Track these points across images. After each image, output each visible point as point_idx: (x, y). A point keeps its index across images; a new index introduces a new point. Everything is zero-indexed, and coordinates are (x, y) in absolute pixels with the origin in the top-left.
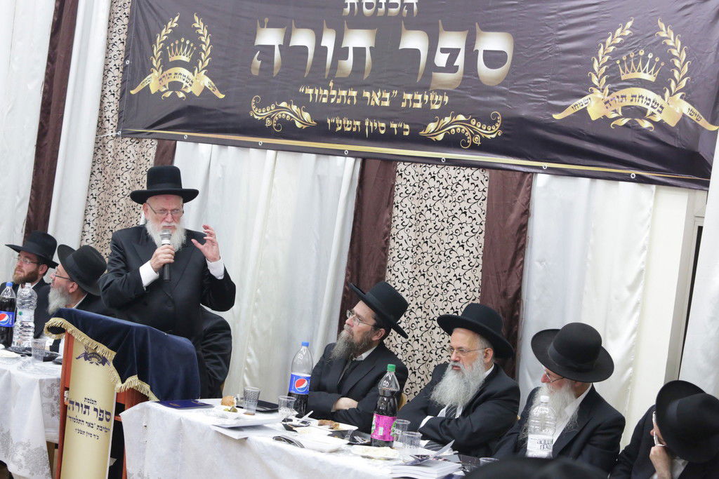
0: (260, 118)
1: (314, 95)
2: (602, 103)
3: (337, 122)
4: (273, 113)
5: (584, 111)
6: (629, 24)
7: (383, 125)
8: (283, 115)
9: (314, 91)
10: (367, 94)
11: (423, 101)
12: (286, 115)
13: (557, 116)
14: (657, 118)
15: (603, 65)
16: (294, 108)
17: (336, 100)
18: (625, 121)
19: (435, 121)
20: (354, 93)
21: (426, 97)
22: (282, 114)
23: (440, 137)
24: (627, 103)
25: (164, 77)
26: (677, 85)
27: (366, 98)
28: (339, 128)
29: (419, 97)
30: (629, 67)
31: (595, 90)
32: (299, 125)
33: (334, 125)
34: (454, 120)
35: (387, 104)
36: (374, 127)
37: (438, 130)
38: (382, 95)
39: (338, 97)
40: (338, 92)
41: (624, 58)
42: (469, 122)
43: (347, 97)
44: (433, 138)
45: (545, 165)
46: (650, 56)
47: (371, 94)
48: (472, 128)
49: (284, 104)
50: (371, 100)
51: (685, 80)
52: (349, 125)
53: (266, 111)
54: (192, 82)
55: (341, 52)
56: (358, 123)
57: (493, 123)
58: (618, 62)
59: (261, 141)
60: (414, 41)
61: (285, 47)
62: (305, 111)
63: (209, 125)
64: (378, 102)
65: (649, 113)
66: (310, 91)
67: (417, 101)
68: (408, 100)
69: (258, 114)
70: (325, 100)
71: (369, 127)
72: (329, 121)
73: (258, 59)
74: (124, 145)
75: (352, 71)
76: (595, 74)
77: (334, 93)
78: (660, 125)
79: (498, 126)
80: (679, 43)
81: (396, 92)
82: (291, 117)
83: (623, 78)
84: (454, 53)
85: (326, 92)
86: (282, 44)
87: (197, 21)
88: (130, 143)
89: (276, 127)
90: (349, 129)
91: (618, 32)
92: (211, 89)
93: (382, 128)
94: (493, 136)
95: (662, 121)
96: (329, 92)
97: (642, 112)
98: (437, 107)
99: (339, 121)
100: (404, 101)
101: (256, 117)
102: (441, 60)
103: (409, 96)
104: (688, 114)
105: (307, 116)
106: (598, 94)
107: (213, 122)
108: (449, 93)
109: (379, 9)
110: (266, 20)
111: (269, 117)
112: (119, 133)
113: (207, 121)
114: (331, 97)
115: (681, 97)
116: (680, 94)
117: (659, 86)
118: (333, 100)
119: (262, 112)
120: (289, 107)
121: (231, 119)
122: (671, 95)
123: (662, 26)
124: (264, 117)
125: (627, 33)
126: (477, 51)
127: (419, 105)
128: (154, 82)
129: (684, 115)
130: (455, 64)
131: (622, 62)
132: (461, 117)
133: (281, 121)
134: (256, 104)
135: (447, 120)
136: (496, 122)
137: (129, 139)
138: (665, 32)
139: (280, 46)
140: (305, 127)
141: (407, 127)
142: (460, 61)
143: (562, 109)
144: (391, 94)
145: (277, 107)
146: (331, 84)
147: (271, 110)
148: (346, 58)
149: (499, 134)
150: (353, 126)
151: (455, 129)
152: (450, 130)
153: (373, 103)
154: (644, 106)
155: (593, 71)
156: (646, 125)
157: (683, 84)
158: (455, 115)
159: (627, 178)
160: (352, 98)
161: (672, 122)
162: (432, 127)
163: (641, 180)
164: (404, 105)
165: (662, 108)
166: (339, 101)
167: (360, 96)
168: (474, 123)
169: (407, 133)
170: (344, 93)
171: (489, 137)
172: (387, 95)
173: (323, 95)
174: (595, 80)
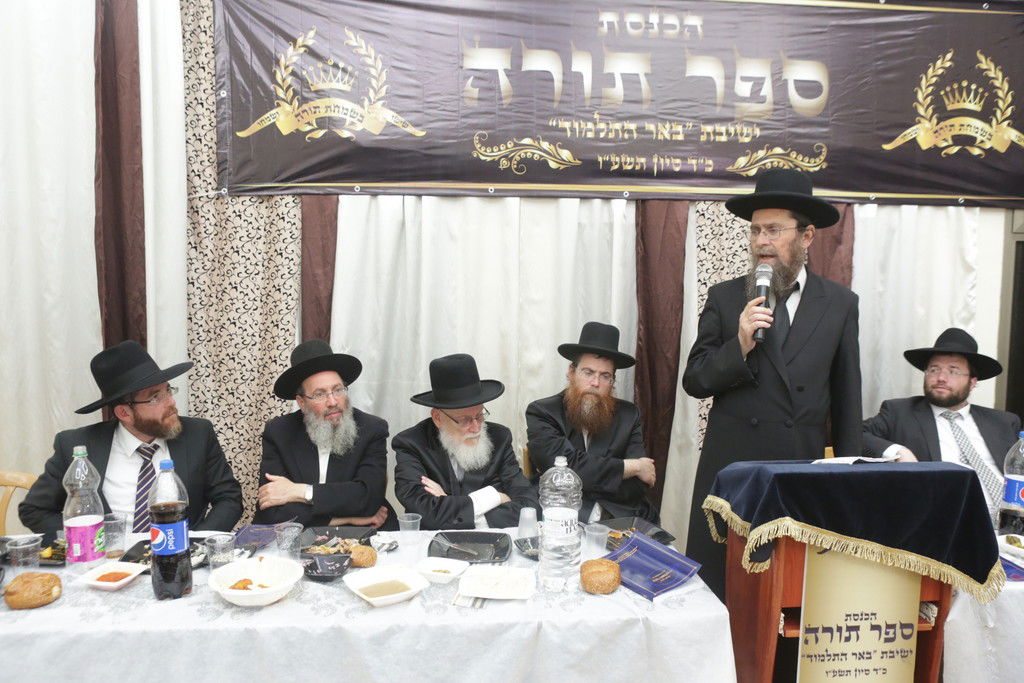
0: (489, 159)
1: (573, 130)
2: (931, 132)
3: (613, 159)
4: (512, 152)
5: (914, 141)
6: (949, 56)
7: (678, 161)
8: (529, 154)
9: (572, 124)
10: (650, 127)
11: (728, 134)
12: (534, 154)
13: (887, 147)
14: (988, 145)
15: (927, 96)
16: (545, 145)
17: (607, 134)
18: (955, 149)
19: (746, 155)
20: (632, 126)
21: (732, 130)
22: (526, 153)
23: (753, 172)
24: (956, 132)
25: (303, 112)
26: (1003, 113)
27: (651, 133)
28: (616, 167)
29: (722, 129)
30: (954, 97)
31: (922, 120)
32: (553, 165)
33: (608, 164)
34: (770, 153)
35: (680, 137)
36: (665, 164)
37: (751, 164)
38: (671, 127)
39: (609, 131)
40: (608, 124)
41: (948, 89)
42: (788, 155)
43: (623, 131)
44: (744, 174)
45: (872, 195)
46: (973, 87)
47: (657, 127)
48: (791, 162)
49: (527, 141)
50: (657, 134)
51: (1010, 109)
52: (629, 162)
53: (500, 150)
54: (361, 116)
55: (603, 79)
56: (643, 160)
57: (816, 155)
58: (942, 93)
59: (491, 187)
60: (703, 68)
61: (515, 72)
62: (561, 147)
63: (400, 171)
64: (668, 137)
65: (978, 141)
66: (567, 125)
67: (721, 134)
68: (708, 134)
69: (486, 154)
70: (590, 135)
71: (659, 165)
72: (600, 159)
73: (473, 86)
74: (239, 207)
75: (624, 101)
76: (920, 104)
77: (602, 126)
78: (991, 152)
79: (822, 158)
80: (1000, 75)
81: (691, 125)
82: (541, 156)
83: (950, 107)
84: (758, 83)
85: (590, 125)
86: (509, 68)
87: (353, 38)
88: (249, 203)
89: (516, 169)
90: (630, 167)
91: (939, 63)
92: (400, 125)
93: (677, 165)
94: (817, 169)
95: (992, 148)
96: (595, 124)
97: (971, 140)
98: (747, 140)
99: (614, 159)
100: (703, 133)
101: (483, 158)
102: (743, 89)
103: (709, 128)
104: (1015, 140)
105: (566, 154)
106: (926, 124)
107: (407, 167)
108: (758, 125)
109: (650, 30)
110: (477, 38)
111: (506, 157)
112: (224, 191)
113: (397, 166)
114: (597, 132)
115: (1009, 124)
116: (1006, 123)
117: (986, 115)
118: (602, 135)
119: (493, 152)
120: (536, 144)
121: (440, 163)
122: (998, 123)
123: (982, 58)
124: (497, 158)
125: (948, 64)
126: (786, 80)
127: (724, 139)
128: (284, 118)
129: (1013, 142)
130: (762, 93)
131: (946, 94)
132: (778, 150)
133: (524, 161)
134: (480, 141)
135: (761, 153)
136: (821, 153)
137: (248, 198)
138: (985, 64)
139: (505, 70)
140: (562, 167)
141: (710, 162)
142: (767, 90)
143: (890, 140)
144: (684, 126)
145: (516, 145)
146: (596, 116)
147: (507, 148)
148: (614, 85)
149: (824, 167)
150: (636, 164)
151: (772, 162)
152: (764, 164)
153: (660, 137)
154: (974, 134)
155: (918, 102)
156: (976, 152)
157: (1009, 112)
158: (771, 148)
159: (955, 203)
160: (630, 132)
161: (1002, 149)
162: (742, 161)
163: (968, 204)
164: (703, 138)
165: (991, 135)
166: (611, 135)
167: (640, 130)
168: (794, 156)
169: (710, 170)
170: (618, 126)
171: (812, 170)
172: (680, 128)
173: (588, 130)
174: (921, 111)
